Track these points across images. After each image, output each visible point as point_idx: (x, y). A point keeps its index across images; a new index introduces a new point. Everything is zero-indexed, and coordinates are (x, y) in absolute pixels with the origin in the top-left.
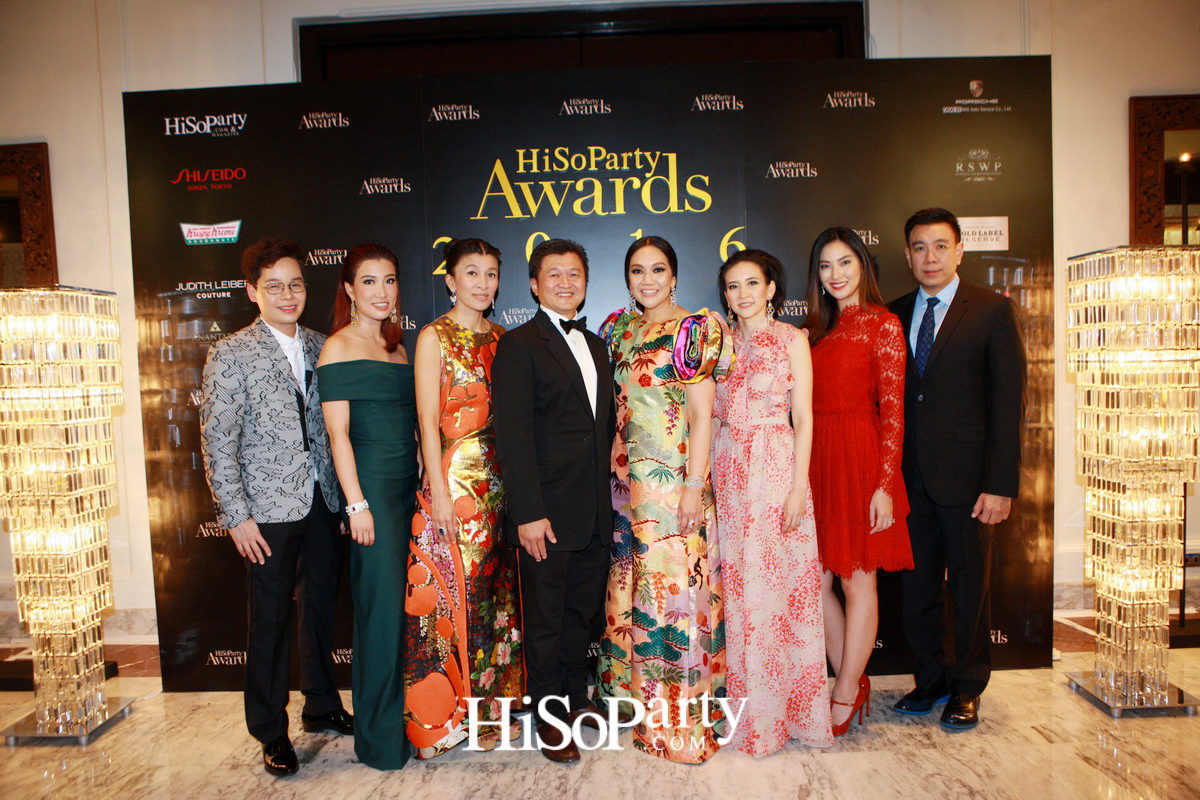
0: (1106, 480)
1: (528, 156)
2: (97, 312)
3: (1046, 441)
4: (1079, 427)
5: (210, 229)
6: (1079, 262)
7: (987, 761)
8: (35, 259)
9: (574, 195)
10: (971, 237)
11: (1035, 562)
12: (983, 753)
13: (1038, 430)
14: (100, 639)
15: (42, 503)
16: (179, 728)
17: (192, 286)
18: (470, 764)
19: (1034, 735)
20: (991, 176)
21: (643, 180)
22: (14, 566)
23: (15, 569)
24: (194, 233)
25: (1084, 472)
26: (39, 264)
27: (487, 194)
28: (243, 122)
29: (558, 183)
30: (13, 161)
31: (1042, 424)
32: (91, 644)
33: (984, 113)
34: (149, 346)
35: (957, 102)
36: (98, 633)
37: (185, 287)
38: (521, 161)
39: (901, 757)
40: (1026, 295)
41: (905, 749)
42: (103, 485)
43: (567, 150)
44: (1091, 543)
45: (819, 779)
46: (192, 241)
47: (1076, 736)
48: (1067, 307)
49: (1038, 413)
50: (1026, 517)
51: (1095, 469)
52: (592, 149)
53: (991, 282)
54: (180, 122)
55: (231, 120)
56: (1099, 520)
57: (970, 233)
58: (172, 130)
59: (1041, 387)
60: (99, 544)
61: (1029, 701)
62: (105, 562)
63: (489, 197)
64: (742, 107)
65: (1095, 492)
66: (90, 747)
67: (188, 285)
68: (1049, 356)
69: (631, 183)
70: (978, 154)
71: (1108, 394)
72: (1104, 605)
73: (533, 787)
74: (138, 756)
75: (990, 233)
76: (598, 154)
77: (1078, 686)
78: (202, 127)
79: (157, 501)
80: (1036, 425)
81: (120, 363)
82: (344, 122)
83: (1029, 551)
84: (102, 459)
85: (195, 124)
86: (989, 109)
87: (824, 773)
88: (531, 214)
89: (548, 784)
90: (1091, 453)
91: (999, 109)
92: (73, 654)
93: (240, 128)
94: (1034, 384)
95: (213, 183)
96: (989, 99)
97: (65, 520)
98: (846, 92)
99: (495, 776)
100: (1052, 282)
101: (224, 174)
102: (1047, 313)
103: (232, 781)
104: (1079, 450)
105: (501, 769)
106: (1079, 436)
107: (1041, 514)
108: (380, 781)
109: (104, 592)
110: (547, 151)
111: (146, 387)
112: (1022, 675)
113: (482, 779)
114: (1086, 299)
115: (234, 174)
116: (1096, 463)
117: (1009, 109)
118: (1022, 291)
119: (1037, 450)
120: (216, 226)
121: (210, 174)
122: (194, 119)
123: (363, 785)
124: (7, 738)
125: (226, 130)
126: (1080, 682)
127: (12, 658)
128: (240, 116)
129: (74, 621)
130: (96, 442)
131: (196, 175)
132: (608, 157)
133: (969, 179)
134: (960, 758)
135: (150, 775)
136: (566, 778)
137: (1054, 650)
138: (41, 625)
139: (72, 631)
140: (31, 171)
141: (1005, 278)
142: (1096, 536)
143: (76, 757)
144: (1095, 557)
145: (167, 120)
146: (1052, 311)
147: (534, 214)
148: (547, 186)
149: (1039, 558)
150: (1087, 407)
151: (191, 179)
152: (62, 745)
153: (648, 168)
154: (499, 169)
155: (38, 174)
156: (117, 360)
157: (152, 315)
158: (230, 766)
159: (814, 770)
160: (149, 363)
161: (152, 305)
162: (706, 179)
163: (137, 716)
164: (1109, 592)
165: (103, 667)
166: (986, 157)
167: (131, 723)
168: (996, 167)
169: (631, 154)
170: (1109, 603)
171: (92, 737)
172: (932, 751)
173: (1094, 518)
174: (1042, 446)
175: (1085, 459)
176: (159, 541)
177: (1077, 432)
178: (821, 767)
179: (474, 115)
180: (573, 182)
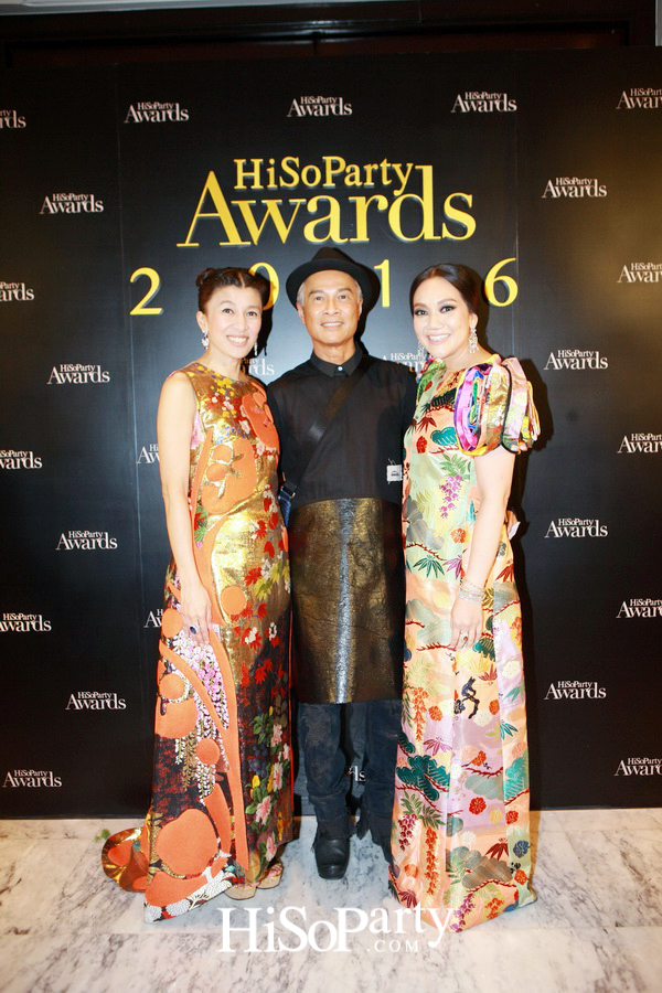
1: (249, 168)
9: (305, 216)
18: (166, 936)
21: (391, 200)
27: (197, 214)
29: (286, 202)
38: (241, 175)
43: (296, 161)
45: (620, 971)
52: (328, 160)
63: (200, 221)
64: (515, 108)
69: (375, 204)
73: (245, 977)
76: (335, 166)
82: (19, 122)
88: (252, 241)
89: (265, 971)
98: (646, 89)
105: (205, 945)
108: (47, 964)
110: (272, 161)
113: (180, 962)
123: (24, 972)
132: (348, 170)
136: (288, 961)
147: (255, 242)
148: (272, 206)
153: (396, 184)
154: (212, 184)
159: (610, 954)
162: (469, 199)
169: (376, 167)
178: (619, 951)
179: (182, 115)
180: (304, 200)
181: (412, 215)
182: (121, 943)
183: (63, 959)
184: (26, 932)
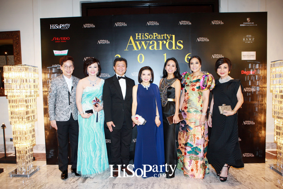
0: (280, 117)
1: (139, 35)
2: (33, 72)
3: (264, 107)
4: (273, 103)
5: (61, 51)
6: (274, 63)
7: (252, 186)
8: (16, 59)
9: (149, 45)
10: (247, 56)
11: (261, 137)
12: (250, 184)
13: (262, 104)
14: (32, 151)
15: (20, 118)
16: (51, 173)
17: (56, 66)
18: (124, 184)
19: (263, 180)
20: (252, 41)
22: (13, 133)
23: (13, 134)
24: (57, 53)
25: (274, 115)
26: (17, 60)
27: (128, 44)
28: (69, 26)
29: (146, 42)
30: (12, 35)
31: (263, 103)
32: (30, 152)
33: (250, 26)
34: (45, 80)
35: (244, 23)
36: (32, 150)
37: (54, 66)
38: (137, 36)
39: (230, 184)
40: (259, 71)
41: (231, 182)
42: (34, 114)
43: (148, 34)
44: (276, 132)
46: (56, 55)
47: (273, 180)
48: (271, 74)
49: (262, 100)
50: (259, 126)
51: (278, 114)
53: (250, 67)
54: (54, 26)
55: (66, 25)
56: (278, 126)
57: (246, 55)
58: (52, 28)
59: (263, 93)
60: (33, 128)
61: (260, 171)
62: (34, 132)
63: (129, 45)
64: (191, 24)
65: (277, 120)
66: (30, 178)
67: (55, 65)
68: (265, 86)
69: (163, 42)
70: (248, 36)
71: (281, 95)
72: (279, 148)
74: (42, 180)
75: (251, 56)
76: (156, 35)
77: (272, 168)
78: (59, 27)
79: (46, 118)
80: (262, 103)
81: (39, 84)
82: (94, 26)
83: (260, 134)
84: (34, 108)
85: (57, 26)
86: (252, 25)
87: (211, 188)
88: (139, 49)
90: (277, 110)
91: (254, 25)
92: (26, 155)
93: (68, 27)
94: (261, 93)
95: (62, 40)
96: (252, 23)
97: (25, 122)
98: (216, 21)
99: (130, 187)
100: (266, 68)
101: (64, 38)
102: (265, 75)
103: (66, 187)
104: (273, 109)
106: (273, 106)
107: (263, 125)
108: (102, 187)
109: (33, 140)
110: (143, 34)
111: (44, 90)
112: (258, 165)
113: (127, 187)
114: (276, 72)
115: (67, 38)
116: (278, 112)
117: (256, 25)
118: (258, 70)
119: (262, 109)
120: (62, 51)
121: (61, 38)
122: (57, 25)
124: (10, 175)
125: (65, 28)
126: (273, 167)
127: (9, 156)
128: (68, 24)
129: (27, 147)
130: (33, 103)
131: (58, 39)
132: (158, 36)
133: (246, 42)
134: (245, 185)
135: (46, 185)
136: (148, 188)
137: (266, 159)
138: (18, 147)
139: (26, 149)
140: (16, 37)
141: (254, 66)
142: (277, 130)
143: (27, 180)
144: (277, 136)
145: (51, 25)
146: (266, 75)
147: (140, 49)
148: (143, 43)
149: (262, 136)
150: (275, 99)
151: (56, 39)
152: (23, 177)
153: (168, 39)
154: (131, 38)
155: (18, 38)
156: (37, 83)
157: (46, 72)
158: (65, 183)
159: (209, 187)
160: (45, 84)
161: (46, 70)
162: (182, 41)
163: (41, 170)
164: (281, 144)
165: (33, 158)
166: (250, 37)
167: (39, 172)
168: (253, 39)
169: (163, 35)
170: (281, 147)
171: (30, 175)
172: (237, 183)
173: (277, 126)
174: (263, 108)
175: (275, 111)
176: (46, 128)
177: (273, 105)
178: (210, 186)
179: (126, 25)
180: (149, 42)
181: (171, 44)
182: (115, 185)
183: (105, 187)
184: (97, 183)
